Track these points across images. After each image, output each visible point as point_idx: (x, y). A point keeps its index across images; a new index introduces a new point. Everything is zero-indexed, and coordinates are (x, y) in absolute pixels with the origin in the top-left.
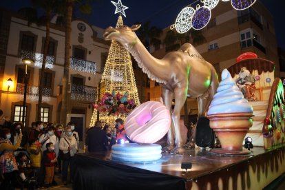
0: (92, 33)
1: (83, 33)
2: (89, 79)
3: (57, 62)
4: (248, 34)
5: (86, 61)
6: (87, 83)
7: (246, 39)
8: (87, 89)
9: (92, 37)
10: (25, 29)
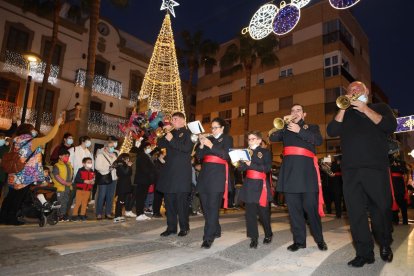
0: (118, 40)
1: (105, 37)
2: (111, 105)
3: (63, 75)
4: (335, 59)
5: (107, 78)
6: (108, 109)
7: (332, 66)
8: (107, 118)
9: (118, 46)
10: (15, 19)
